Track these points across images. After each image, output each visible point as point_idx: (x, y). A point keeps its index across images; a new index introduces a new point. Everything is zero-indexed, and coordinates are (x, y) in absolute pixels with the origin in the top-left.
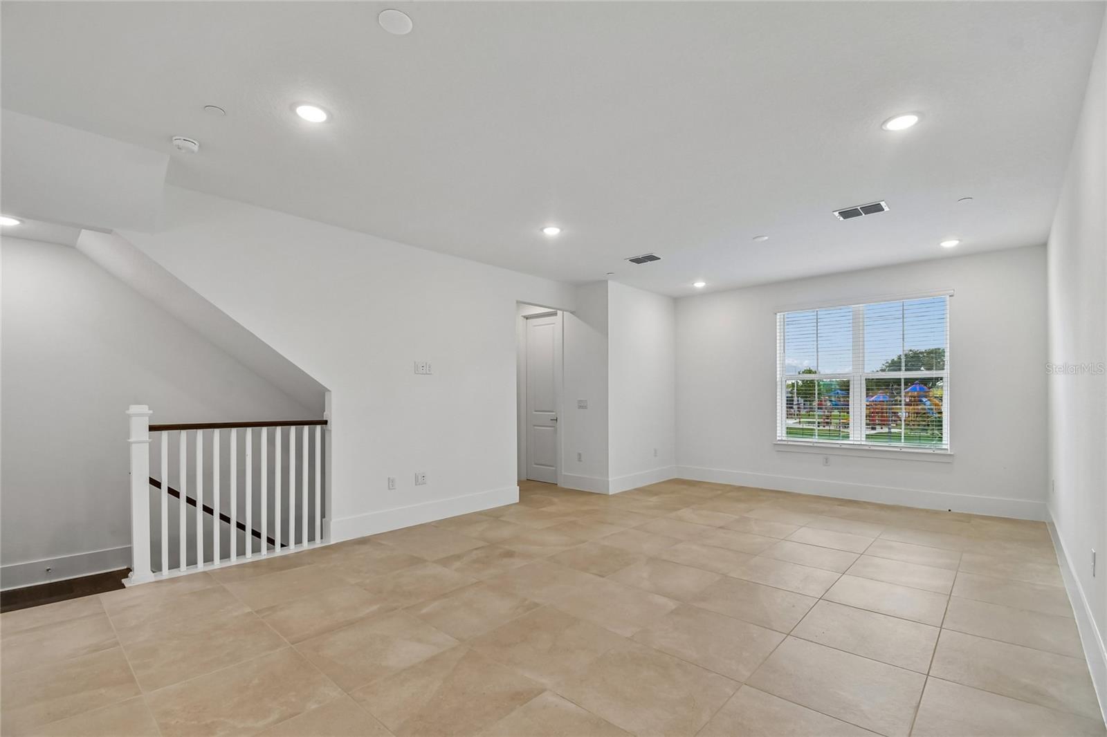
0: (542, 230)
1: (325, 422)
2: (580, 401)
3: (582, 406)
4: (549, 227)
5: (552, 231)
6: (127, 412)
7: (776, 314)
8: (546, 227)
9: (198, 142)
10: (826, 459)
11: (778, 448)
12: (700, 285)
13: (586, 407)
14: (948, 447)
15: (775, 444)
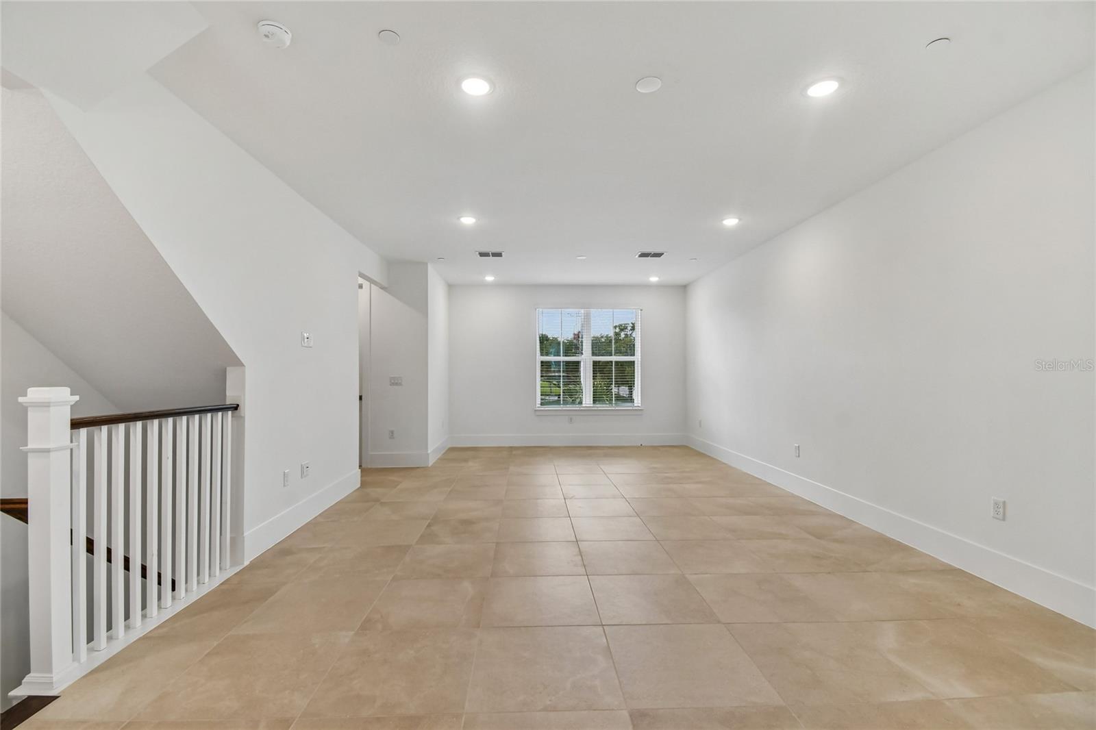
0: (459, 218)
1: (236, 408)
2: (391, 378)
3: (395, 382)
4: (465, 216)
5: (468, 221)
6: (21, 399)
7: (536, 309)
8: (462, 217)
9: (293, 36)
10: (571, 419)
11: (538, 413)
12: (490, 278)
13: (400, 384)
14: (640, 405)
15: (535, 410)
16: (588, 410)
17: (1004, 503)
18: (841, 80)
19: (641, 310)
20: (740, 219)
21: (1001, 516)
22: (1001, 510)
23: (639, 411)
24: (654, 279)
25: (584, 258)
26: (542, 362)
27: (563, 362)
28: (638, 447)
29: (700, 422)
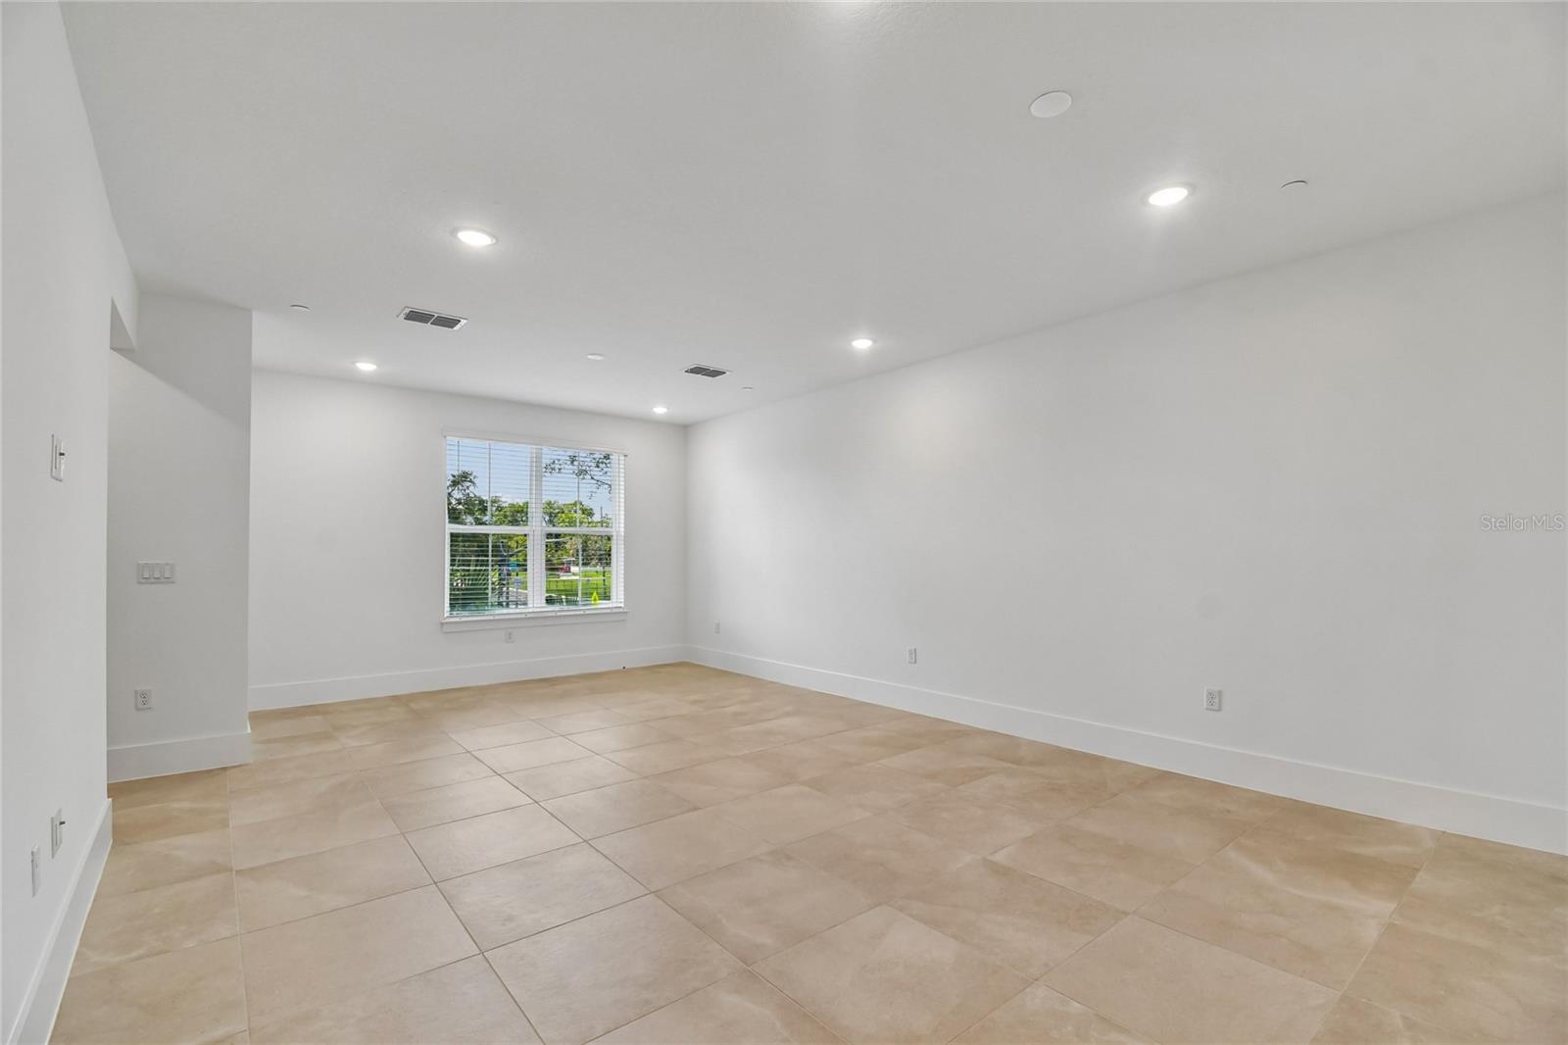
2: (144, 568)
3: (154, 576)
10: (510, 634)
11: (446, 629)
12: (366, 367)
13: (169, 581)
14: (622, 605)
15: (442, 624)
16: (537, 618)
17: (1220, 693)
18: (1192, 187)
19: (625, 456)
20: (875, 341)
21: (1216, 707)
22: (1217, 700)
23: (617, 615)
24: (660, 410)
25: (599, 358)
26: (452, 535)
27: (494, 535)
28: (617, 672)
29: (718, 625)
